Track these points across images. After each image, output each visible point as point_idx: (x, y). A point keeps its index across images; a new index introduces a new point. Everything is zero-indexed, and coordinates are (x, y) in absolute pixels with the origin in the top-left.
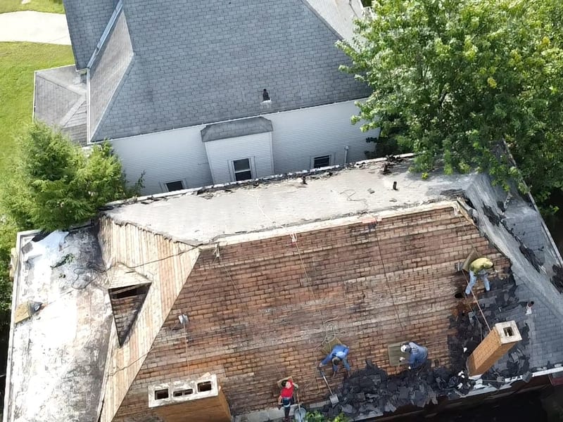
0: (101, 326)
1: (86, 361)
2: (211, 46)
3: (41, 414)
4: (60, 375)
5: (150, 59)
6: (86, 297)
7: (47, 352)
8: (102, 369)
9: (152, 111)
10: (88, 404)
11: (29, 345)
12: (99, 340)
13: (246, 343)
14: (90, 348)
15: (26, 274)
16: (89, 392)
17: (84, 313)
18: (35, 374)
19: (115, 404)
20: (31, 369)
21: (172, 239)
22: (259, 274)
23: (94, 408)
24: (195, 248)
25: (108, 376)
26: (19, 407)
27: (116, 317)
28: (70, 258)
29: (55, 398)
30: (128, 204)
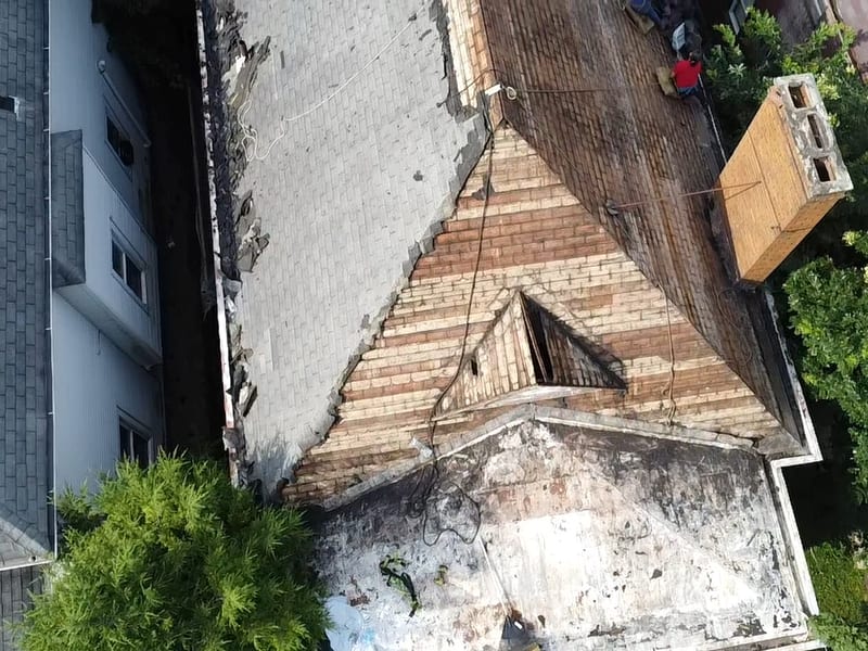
0: (572, 448)
1: (643, 479)
3: (749, 568)
4: (672, 536)
6: (501, 499)
7: (620, 581)
8: (655, 443)
10: (719, 468)
11: (602, 634)
12: (600, 454)
13: (629, 125)
14: (617, 473)
16: (700, 469)
17: (541, 496)
18: (666, 601)
19: (731, 394)
20: (659, 614)
21: (442, 223)
22: (533, 43)
23: (724, 456)
24: (490, 143)
25: (672, 424)
26: (736, 626)
27: (581, 383)
28: (391, 566)
29: (716, 541)
30: (241, 446)
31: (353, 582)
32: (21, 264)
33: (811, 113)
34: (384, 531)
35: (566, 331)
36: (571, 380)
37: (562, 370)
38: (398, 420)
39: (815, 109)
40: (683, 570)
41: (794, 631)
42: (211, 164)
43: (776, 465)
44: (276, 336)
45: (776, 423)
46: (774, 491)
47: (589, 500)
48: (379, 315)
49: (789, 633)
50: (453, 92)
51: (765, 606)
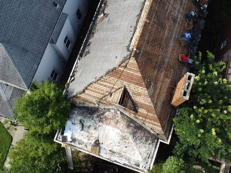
0: (123, 118)
1: (133, 130)
2: (20, 9)
3: (143, 155)
4: (132, 142)
5: (8, 38)
6: (106, 120)
7: (119, 145)
8: (139, 125)
9: (32, 54)
10: (148, 135)
11: (111, 151)
12: (127, 121)
13: (165, 65)
14: (128, 126)
15: (77, 143)
16: (144, 133)
17: (113, 123)
18: (125, 152)
19: (157, 124)
20: (123, 154)
21: (115, 68)
22: (150, 42)
23: (151, 134)
24: (129, 59)
25: (143, 123)
26: (135, 163)
27: (128, 108)
28: (82, 121)
29: (140, 147)
30: (68, 88)
31: (74, 120)
32: (45, 37)
33: (189, 82)
34: (84, 115)
35: (130, 97)
36: (126, 106)
37: (125, 104)
38: (94, 97)
39: (191, 82)
40: (131, 149)
41: (145, 170)
42: (88, 32)
43: (160, 140)
44: (82, 71)
45: (163, 133)
46: (156, 145)
47: (121, 128)
48: (98, 78)
49: (144, 170)
50: (129, 46)
51: (142, 163)
